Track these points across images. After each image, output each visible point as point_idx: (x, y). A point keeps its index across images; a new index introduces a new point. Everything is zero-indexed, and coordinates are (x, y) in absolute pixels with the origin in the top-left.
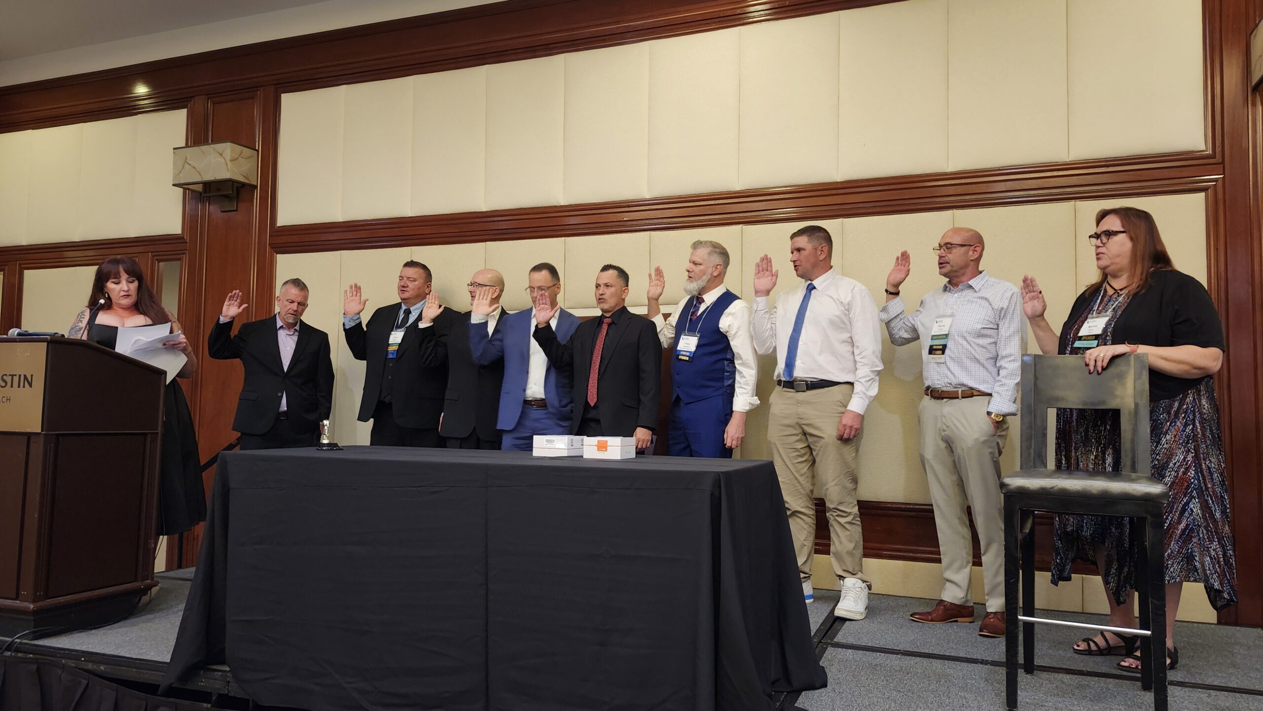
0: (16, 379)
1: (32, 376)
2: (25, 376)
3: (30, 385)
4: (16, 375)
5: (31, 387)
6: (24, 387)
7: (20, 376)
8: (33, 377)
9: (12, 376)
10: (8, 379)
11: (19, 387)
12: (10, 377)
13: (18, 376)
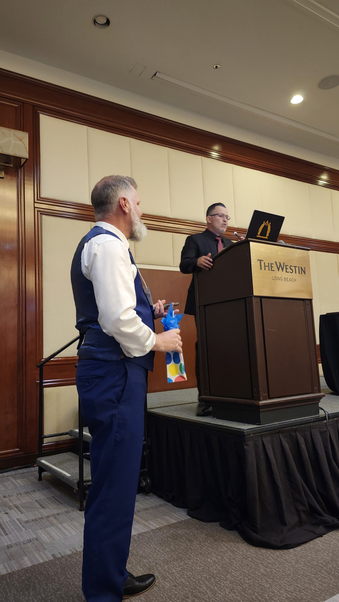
0: (297, 269)
1: (305, 268)
2: (301, 267)
5: (305, 273)
6: (302, 274)
7: (299, 267)
9: (295, 267)
10: (293, 268)
11: (299, 273)
13: (298, 267)
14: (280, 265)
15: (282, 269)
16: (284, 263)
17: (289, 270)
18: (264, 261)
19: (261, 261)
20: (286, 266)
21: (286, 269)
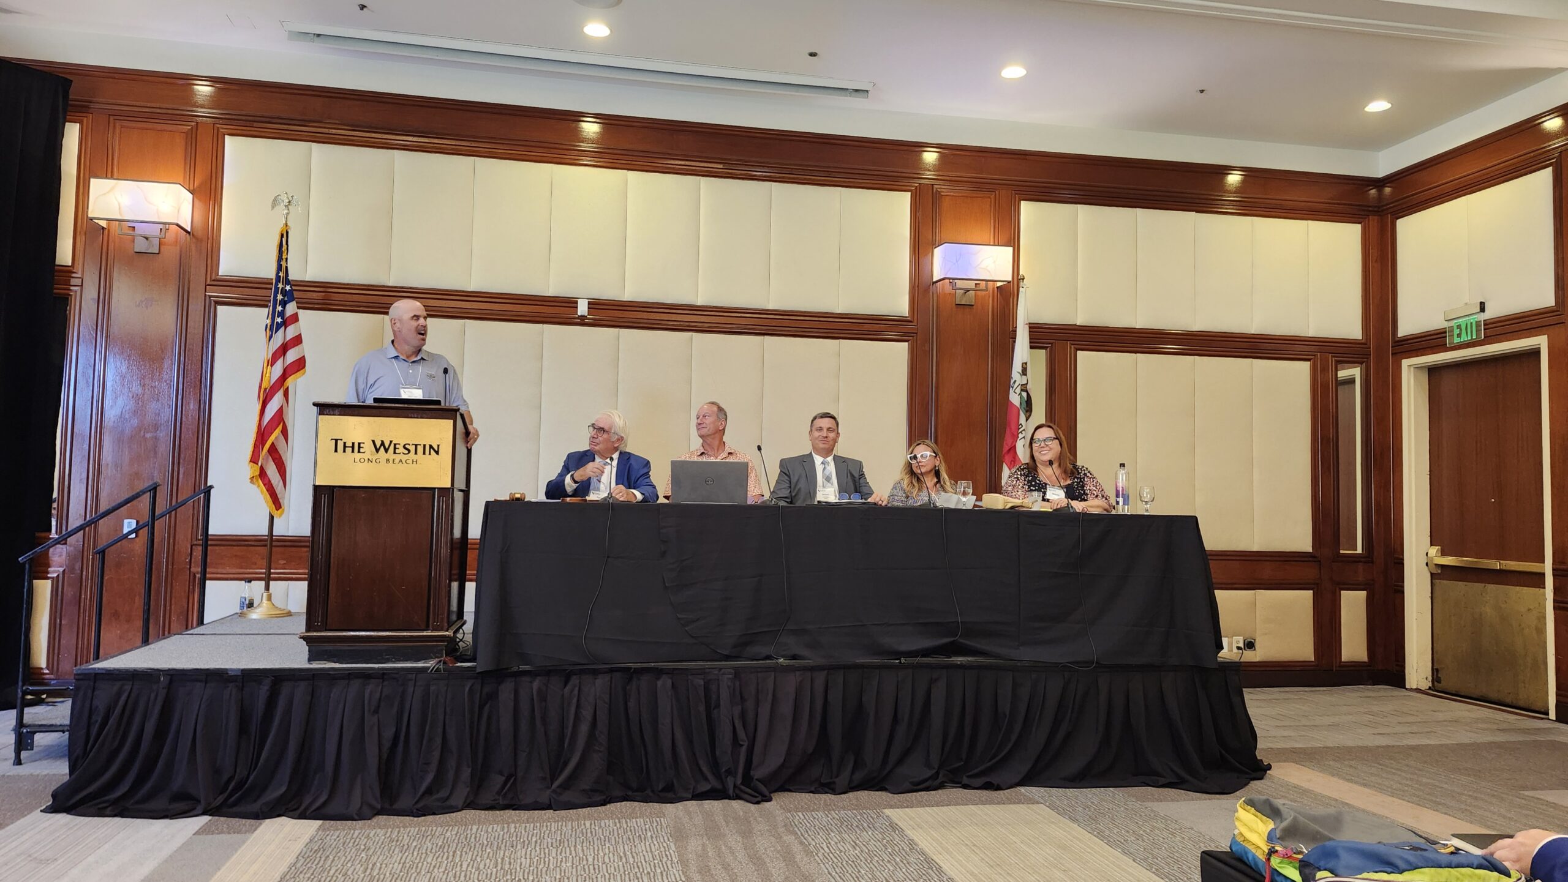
0: (420, 449)
2: (431, 445)
3: (437, 453)
4: (420, 445)
6: (430, 454)
7: (425, 446)
8: (440, 447)
9: (416, 445)
11: (424, 453)
12: (414, 446)
13: (422, 446)
14: (383, 444)
15: (386, 450)
16: (391, 442)
17: (401, 450)
18: (344, 441)
19: (336, 440)
20: (395, 445)
21: (395, 448)
